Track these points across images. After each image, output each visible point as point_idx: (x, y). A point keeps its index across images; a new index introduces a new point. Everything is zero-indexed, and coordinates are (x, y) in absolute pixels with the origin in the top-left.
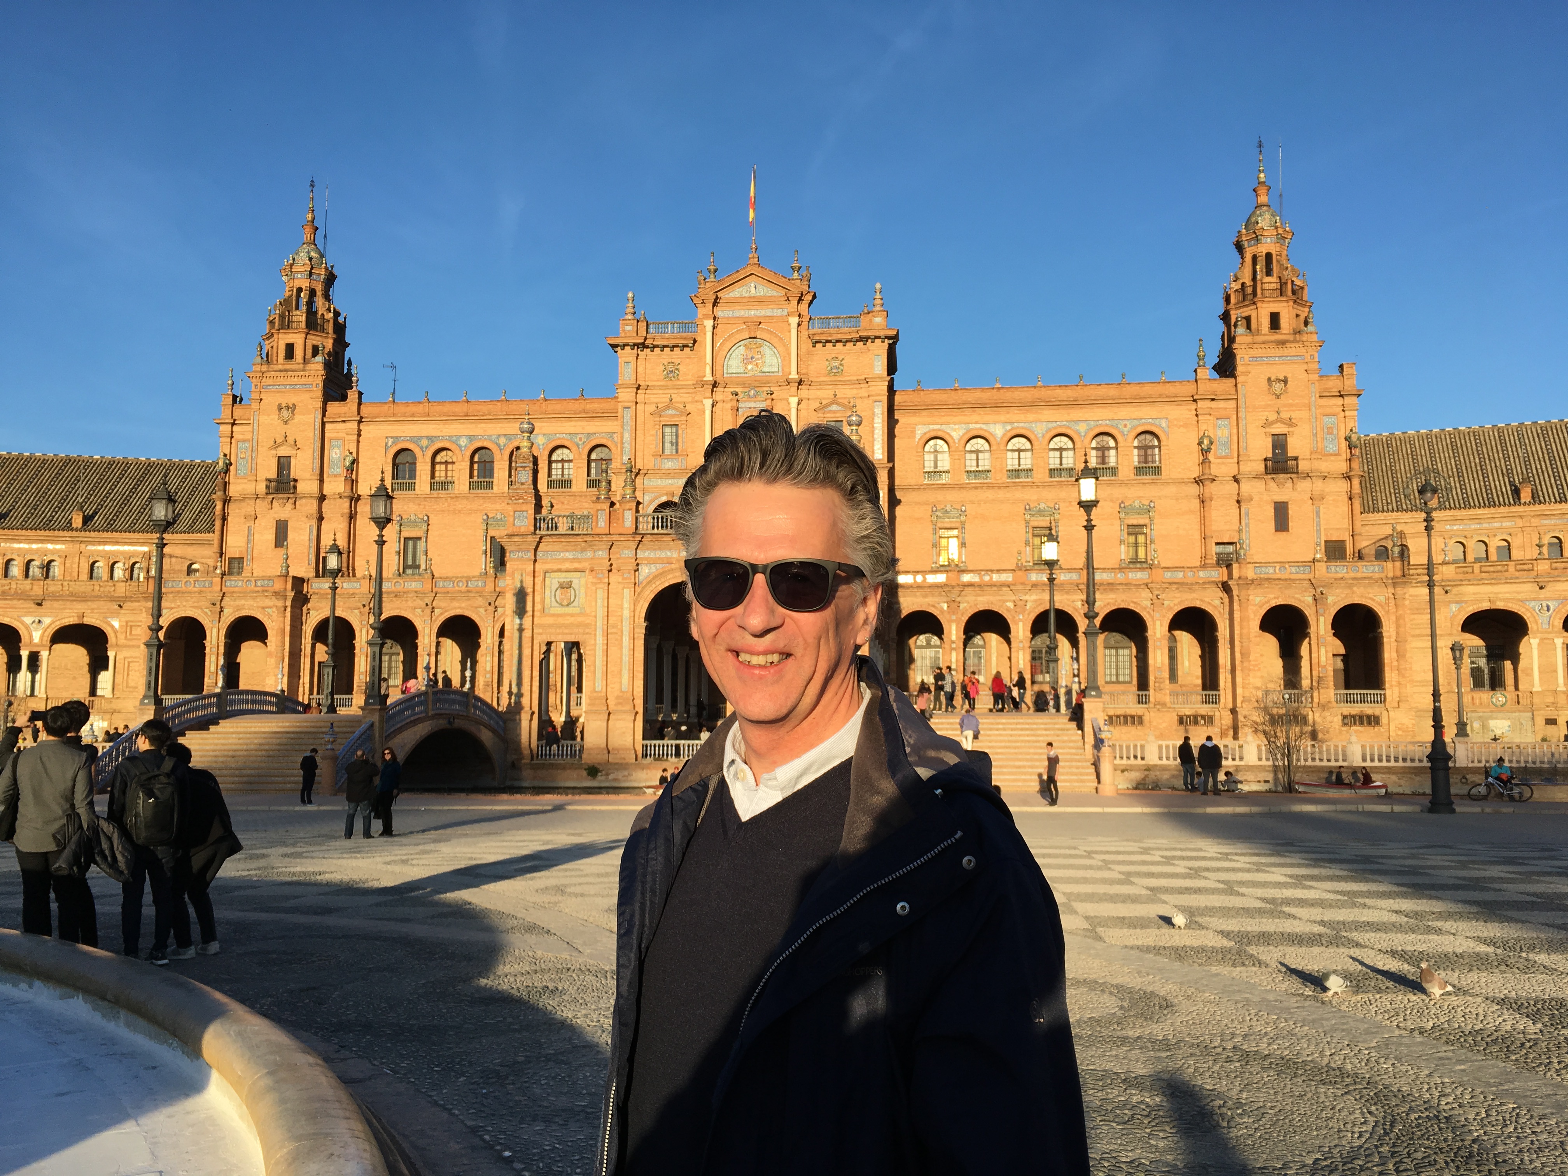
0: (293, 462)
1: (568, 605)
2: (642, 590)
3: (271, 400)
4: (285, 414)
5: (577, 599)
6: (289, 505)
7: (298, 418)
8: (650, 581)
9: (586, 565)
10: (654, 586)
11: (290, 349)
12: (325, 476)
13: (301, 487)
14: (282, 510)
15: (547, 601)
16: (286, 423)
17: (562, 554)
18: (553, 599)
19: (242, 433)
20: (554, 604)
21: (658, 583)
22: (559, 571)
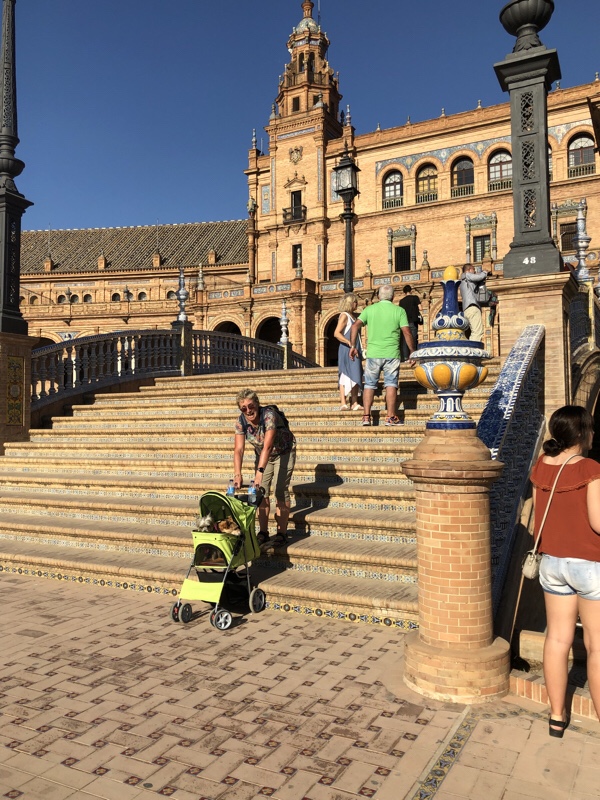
0: (303, 194)
3: (284, 147)
4: (295, 155)
6: (301, 232)
7: (305, 157)
11: (296, 101)
12: (328, 203)
13: (311, 214)
14: (296, 237)
16: (295, 163)
19: (265, 179)
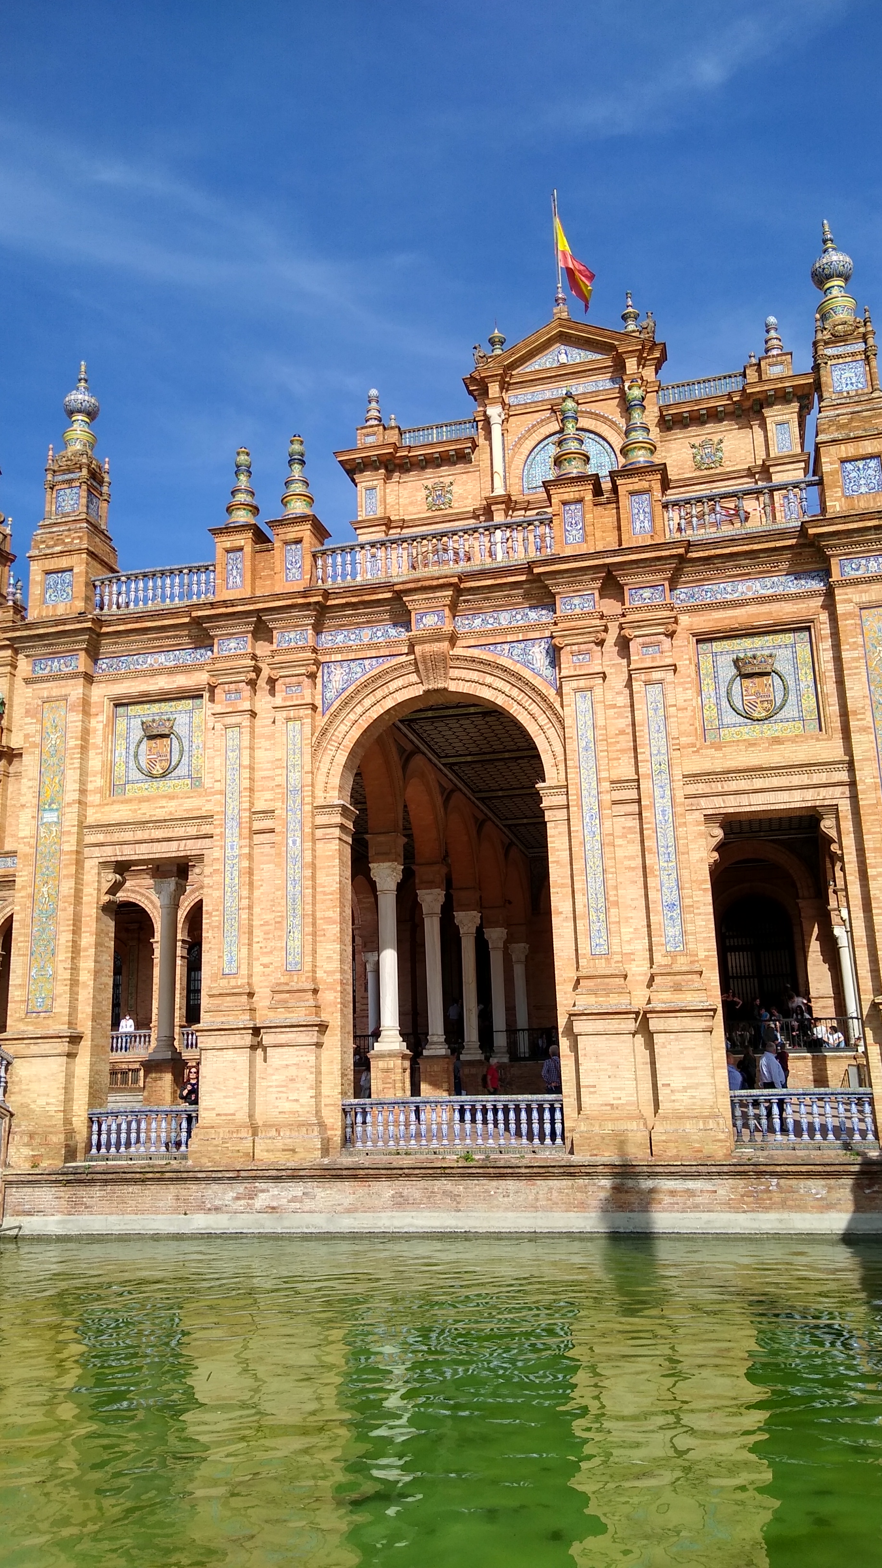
1: (163, 776)
2: (330, 723)
5: (185, 760)
8: (351, 697)
9: (201, 678)
10: (359, 710)
15: (120, 770)
17: (150, 660)
18: (132, 764)
20: (135, 775)
21: (367, 702)
22: (145, 699)
